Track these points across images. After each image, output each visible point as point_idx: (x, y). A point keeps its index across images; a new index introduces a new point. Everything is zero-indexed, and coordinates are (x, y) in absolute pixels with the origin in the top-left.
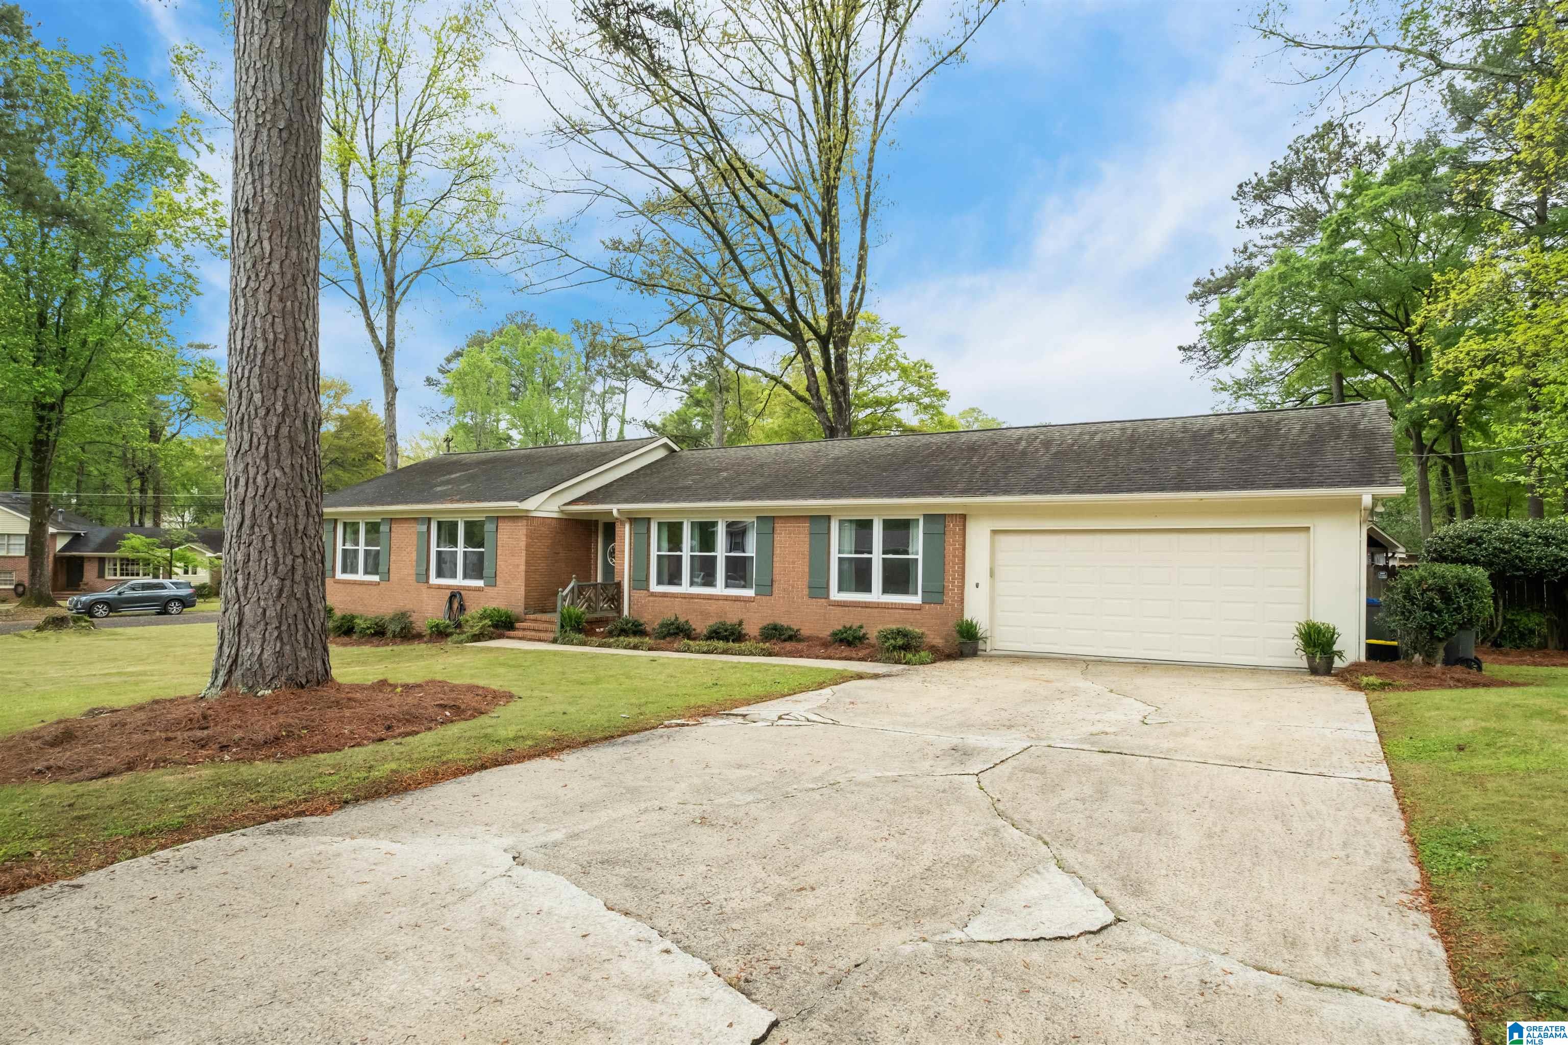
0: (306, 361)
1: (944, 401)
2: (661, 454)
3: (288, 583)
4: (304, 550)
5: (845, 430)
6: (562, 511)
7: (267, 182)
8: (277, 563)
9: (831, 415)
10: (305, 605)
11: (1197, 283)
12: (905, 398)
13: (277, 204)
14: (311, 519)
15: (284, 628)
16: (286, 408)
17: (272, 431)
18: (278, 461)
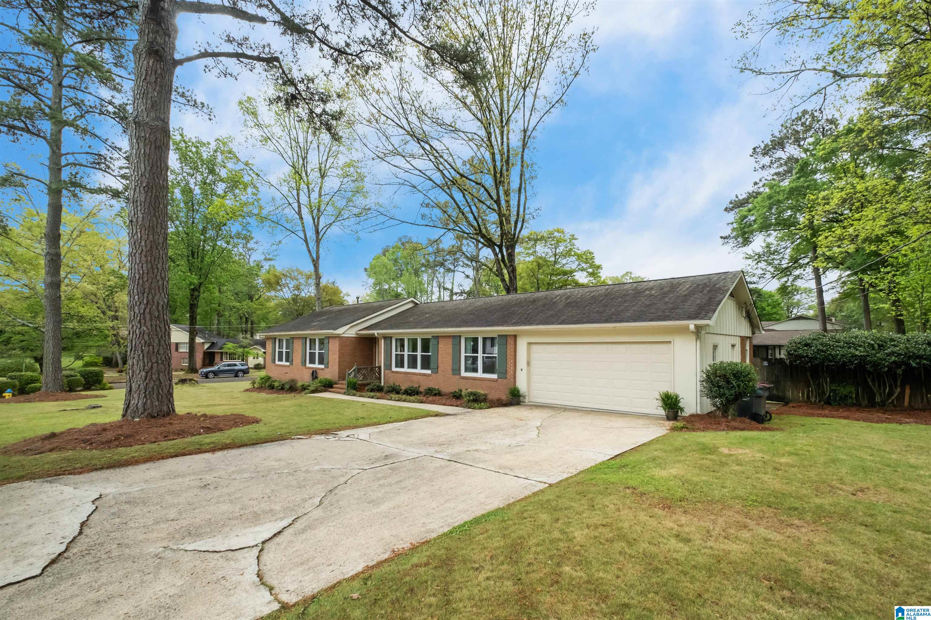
0: (158, 281)
1: (600, 270)
2: (411, 305)
3: (149, 374)
4: (157, 359)
5: (513, 290)
6: (357, 334)
7: (139, 209)
8: (144, 366)
9: (508, 282)
10: (157, 383)
11: (731, 203)
12: (579, 269)
13: (143, 218)
14: (161, 347)
15: (147, 393)
16: (148, 302)
17: (142, 311)
18: (145, 323)
